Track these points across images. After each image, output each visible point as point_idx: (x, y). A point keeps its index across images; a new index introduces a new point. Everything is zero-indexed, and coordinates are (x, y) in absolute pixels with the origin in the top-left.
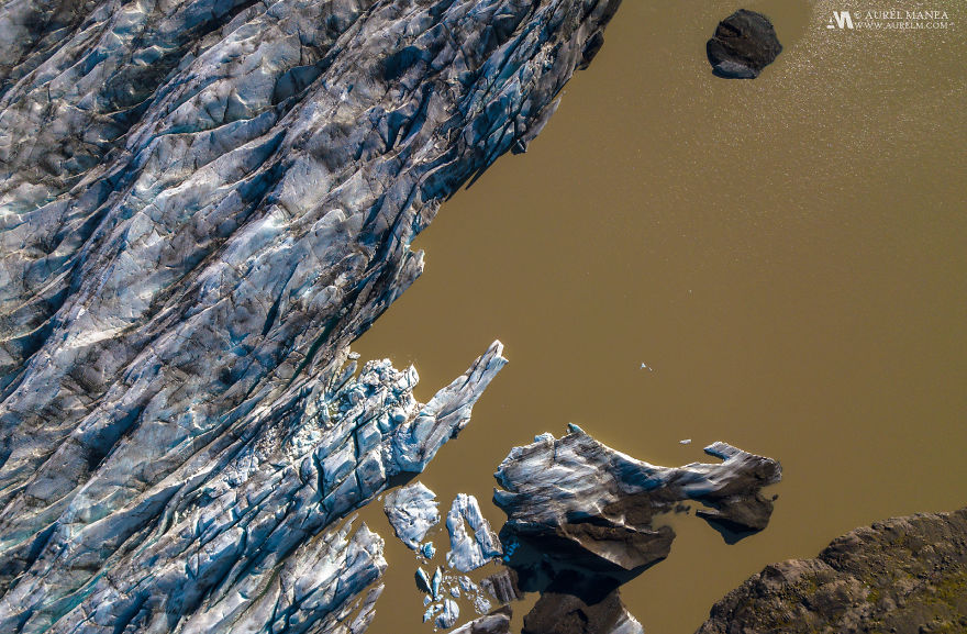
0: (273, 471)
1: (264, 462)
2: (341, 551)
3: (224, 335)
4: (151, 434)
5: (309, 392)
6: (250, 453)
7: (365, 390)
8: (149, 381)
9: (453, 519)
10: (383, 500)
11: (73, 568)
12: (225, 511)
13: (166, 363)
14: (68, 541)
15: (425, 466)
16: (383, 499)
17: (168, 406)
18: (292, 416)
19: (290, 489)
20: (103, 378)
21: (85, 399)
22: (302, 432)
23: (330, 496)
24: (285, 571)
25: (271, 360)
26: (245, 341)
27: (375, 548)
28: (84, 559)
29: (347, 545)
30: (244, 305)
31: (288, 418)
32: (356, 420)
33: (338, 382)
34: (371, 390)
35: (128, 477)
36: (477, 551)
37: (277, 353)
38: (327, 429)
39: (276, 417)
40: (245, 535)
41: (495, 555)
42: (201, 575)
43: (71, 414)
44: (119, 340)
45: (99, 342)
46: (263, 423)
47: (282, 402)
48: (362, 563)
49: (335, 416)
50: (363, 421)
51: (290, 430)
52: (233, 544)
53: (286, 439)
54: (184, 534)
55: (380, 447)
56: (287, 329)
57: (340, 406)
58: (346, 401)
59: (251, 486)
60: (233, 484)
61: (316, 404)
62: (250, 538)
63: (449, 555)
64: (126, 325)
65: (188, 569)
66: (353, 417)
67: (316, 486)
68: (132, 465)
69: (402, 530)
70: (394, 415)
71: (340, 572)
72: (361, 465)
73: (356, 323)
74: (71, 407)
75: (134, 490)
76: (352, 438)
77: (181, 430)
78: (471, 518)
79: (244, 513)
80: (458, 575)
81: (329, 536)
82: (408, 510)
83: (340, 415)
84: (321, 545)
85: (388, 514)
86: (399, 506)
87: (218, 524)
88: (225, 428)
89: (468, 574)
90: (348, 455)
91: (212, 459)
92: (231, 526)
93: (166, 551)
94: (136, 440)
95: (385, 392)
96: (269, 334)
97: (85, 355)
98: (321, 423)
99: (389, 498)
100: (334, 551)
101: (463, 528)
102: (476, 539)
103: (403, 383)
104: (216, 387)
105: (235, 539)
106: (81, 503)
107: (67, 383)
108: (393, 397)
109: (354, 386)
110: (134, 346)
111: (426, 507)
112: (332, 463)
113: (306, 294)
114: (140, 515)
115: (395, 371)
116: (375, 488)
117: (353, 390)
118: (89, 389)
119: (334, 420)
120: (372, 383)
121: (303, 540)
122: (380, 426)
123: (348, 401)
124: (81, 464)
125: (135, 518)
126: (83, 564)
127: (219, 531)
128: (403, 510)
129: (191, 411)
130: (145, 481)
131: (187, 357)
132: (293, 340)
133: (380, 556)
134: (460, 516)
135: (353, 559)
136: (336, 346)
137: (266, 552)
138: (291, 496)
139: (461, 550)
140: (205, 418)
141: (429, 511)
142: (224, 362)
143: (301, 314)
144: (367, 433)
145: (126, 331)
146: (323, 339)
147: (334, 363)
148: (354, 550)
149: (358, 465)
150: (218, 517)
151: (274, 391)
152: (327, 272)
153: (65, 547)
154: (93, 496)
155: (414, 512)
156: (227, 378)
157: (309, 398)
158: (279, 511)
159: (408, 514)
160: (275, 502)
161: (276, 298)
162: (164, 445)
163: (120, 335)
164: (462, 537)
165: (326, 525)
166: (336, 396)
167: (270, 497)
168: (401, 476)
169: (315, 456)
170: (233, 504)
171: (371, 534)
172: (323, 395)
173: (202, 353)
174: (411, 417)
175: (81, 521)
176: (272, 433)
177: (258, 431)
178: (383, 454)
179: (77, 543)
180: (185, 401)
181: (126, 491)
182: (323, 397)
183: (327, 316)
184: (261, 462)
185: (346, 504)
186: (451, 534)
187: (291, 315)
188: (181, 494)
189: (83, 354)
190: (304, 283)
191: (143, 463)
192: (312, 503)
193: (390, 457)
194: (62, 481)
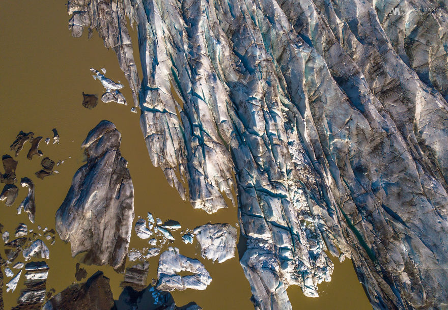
0: (288, 168)
1: (295, 167)
2: (218, 185)
3: (394, 179)
4: (343, 112)
5: (330, 214)
6: (304, 161)
7: (315, 253)
8: (379, 123)
9: (198, 266)
10: (234, 226)
11: (285, 49)
12: (277, 130)
13: (388, 136)
14: (301, 50)
15: (243, 266)
16: (236, 227)
17: (357, 127)
18: (318, 196)
19: (272, 172)
20: (389, 103)
21: (378, 90)
22: (303, 198)
23: (255, 194)
24: (224, 149)
25: (361, 202)
26: (382, 191)
27: (209, 205)
28: (287, 56)
29: (219, 191)
30: (412, 200)
31: (317, 194)
32: (298, 235)
33: (329, 237)
34: (314, 257)
35: (322, 92)
36: (169, 271)
37: (364, 208)
38: (299, 214)
39: (322, 186)
40: (257, 134)
41: (159, 282)
42: (247, 104)
43: (373, 79)
44: (412, 119)
45: (415, 107)
46: (322, 177)
47: (330, 195)
48: (204, 192)
49: (305, 224)
50: (295, 239)
51: (308, 191)
52: (256, 126)
53: (304, 186)
54: (276, 104)
55: (271, 241)
56: (381, 222)
57: (310, 230)
58: (313, 236)
59: (285, 151)
60: (290, 143)
61: (318, 215)
62: (254, 136)
63: (177, 250)
64: (420, 128)
65: (255, 99)
66: (300, 234)
67: (266, 188)
68: (328, 96)
69: (210, 229)
70: (289, 263)
71: (206, 177)
72: (265, 223)
73: (367, 271)
74: (377, 81)
75: (312, 94)
76: (286, 226)
77: (337, 130)
78: (192, 279)
79: (271, 140)
80: (162, 250)
81: (231, 183)
82: (220, 239)
83: (304, 228)
84: (228, 176)
85: (225, 225)
86: (226, 235)
87: (271, 123)
88: (327, 155)
89: (159, 257)
90: (276, 217)
91: (311, 140)
92: (267, 129)
93: (271, 91)
94: (343, 102)
95: (308, 265)
96: (382, 209)
97: (409, 97)
98: (303, 213)
99: (234, 231)
100: (221, 180)
101: (189, 270)
102: (177, 274)
103: (309, 282)
104: (356, 161)
105: (258, 128)
106: (320, 62)
107: (394, 83)
108: (303, 269)
109: (321, 247)
110: (403, 126)
111: (216, 252)
112: (276, 204)
113: (404, 247)
114: (297, 90)
115: (320, 282)
116: (246, 225)
117: (318, 244)
118: (383, 94)
119: (302, 222)
120: (319, 260)
121: (236, 167)
122: (286, 249)
123: (312, 237)
124: (340, 73)
125: (296, 87)
126: (284, 55)
127: (267, 123)
128: (222, 235)
129: (347, 140)
130: (314, 102)
131: (387, 150)
132: (371, 222)
133: (202, 206)
134: (197, 272)
135: (210, 188)
136: (355, 249)
137: (241, 143)
138: (267, 170)
139: (176, 260)
140: (338, 147)
141: (212, 252)
142: (372, 172)
143: (389, 236)
144: (286, 237)
145: (416, 126)
146: (363, 243)
147: (343, 241)
148: (215, 192)
149: (266, 221)
150: (276, 125)
151: (338, 194)
152: (416, 271)
153: (299, 47)
154: (321, 70)
155: (217, 242)
156: (360, 170)
157: (325, 212)
158: (261, 159)
159: (218, 238)
160: (269, 159)
161: (408, 225)
162: (332, 118)
163: (415, 121)
164: (184, 266)
165: (238, 185)
166: (318, 231)
167: (273, 158)
168: (244, 246)
169: (285, 196)
170: (279, 136)
171: (219, 208)
172: (323, 222)
173: (386, 160)
174: (282, 275)
175: (309, 60)
176: (312, 180)
177: (317, 172)
178: (265, 242)
179: (297, 54)
180: (355, 139)
181: (313, 89)
182: (322, 222)
183: (379, 254)
184: (296, 165)
185: (244, 201)
186: (190, 259)
187: (391, 229)
188: (298, 115)
189: (410, 96)
190: (413, 250)
191: (326, 103)
192: (257, 181)
193: (261, 245)
194: (335, 60)
